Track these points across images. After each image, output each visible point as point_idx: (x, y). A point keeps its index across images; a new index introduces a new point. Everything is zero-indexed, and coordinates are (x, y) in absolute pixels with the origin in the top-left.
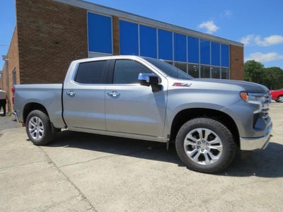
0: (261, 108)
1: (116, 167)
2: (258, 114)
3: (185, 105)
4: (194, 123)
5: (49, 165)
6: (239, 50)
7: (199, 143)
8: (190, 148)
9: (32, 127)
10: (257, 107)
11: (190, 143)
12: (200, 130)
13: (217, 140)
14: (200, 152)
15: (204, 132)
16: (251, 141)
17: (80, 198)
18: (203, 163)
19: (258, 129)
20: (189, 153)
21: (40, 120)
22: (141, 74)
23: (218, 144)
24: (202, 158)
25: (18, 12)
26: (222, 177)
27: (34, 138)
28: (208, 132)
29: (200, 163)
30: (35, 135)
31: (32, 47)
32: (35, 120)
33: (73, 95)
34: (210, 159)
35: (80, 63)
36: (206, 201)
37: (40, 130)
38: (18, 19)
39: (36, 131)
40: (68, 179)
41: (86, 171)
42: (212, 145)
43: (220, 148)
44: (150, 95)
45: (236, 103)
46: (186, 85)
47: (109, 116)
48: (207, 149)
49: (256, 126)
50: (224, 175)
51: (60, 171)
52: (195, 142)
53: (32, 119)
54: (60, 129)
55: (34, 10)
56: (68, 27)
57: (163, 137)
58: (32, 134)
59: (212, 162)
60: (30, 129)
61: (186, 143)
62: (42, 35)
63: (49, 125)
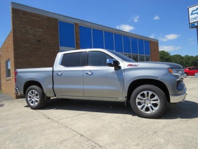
0: (180, 77)
1: (94, 119)
2: (178, 81)
3: (135, 77)
4: (141, 88)
5: (49, 120)
6: (155, 44)
7: (145, 100)
8: (140, 104)
9: (30, 97)
10: (177, 76)
11: (140, 101)
12: (145, 92)
13: (156, 97)
14: (146, 106)
15: (148, 93)
16: (176, 97)
17: (79, 135)
18: (149, 112)
19: (180, 90)
20: (139, 107)
21: (36, 92)
22: (108, 60)
23: (157, 100)
24: (147, 109)
25: (13, 21)
26: (161, 120)
27: (32, 104)
28: (150, 93)
29: (146, 112)
30: (32, 102)
31: (22, 44)
32: (32, 92)
33: (61, 75)
34: (153, 109)
35: (64, 54)
36: (155, 132)
37: (36, 99)
38: (13, 26)
39: (33, 100)
40: (66, 127)
41: (75, 122)
42: (153, 101)
43: (158, 102)
44: (113, 72)
45: (166, 75)
46: (136, 66)
47: (86, 87)
48: (150, 103)
49: (178, 88)
50: (161, 119)
51: (58, 123)
52: (142, 100)
53: (30, 92)
54: (50, 98)
55: (24, 20)
56: (46, 30)
57: (122, 98)
58: (30, 102)
59: (154, 111)
60: (29, 99)
61: (137, 100)
62: (29, 36)
63: (43, 96)
